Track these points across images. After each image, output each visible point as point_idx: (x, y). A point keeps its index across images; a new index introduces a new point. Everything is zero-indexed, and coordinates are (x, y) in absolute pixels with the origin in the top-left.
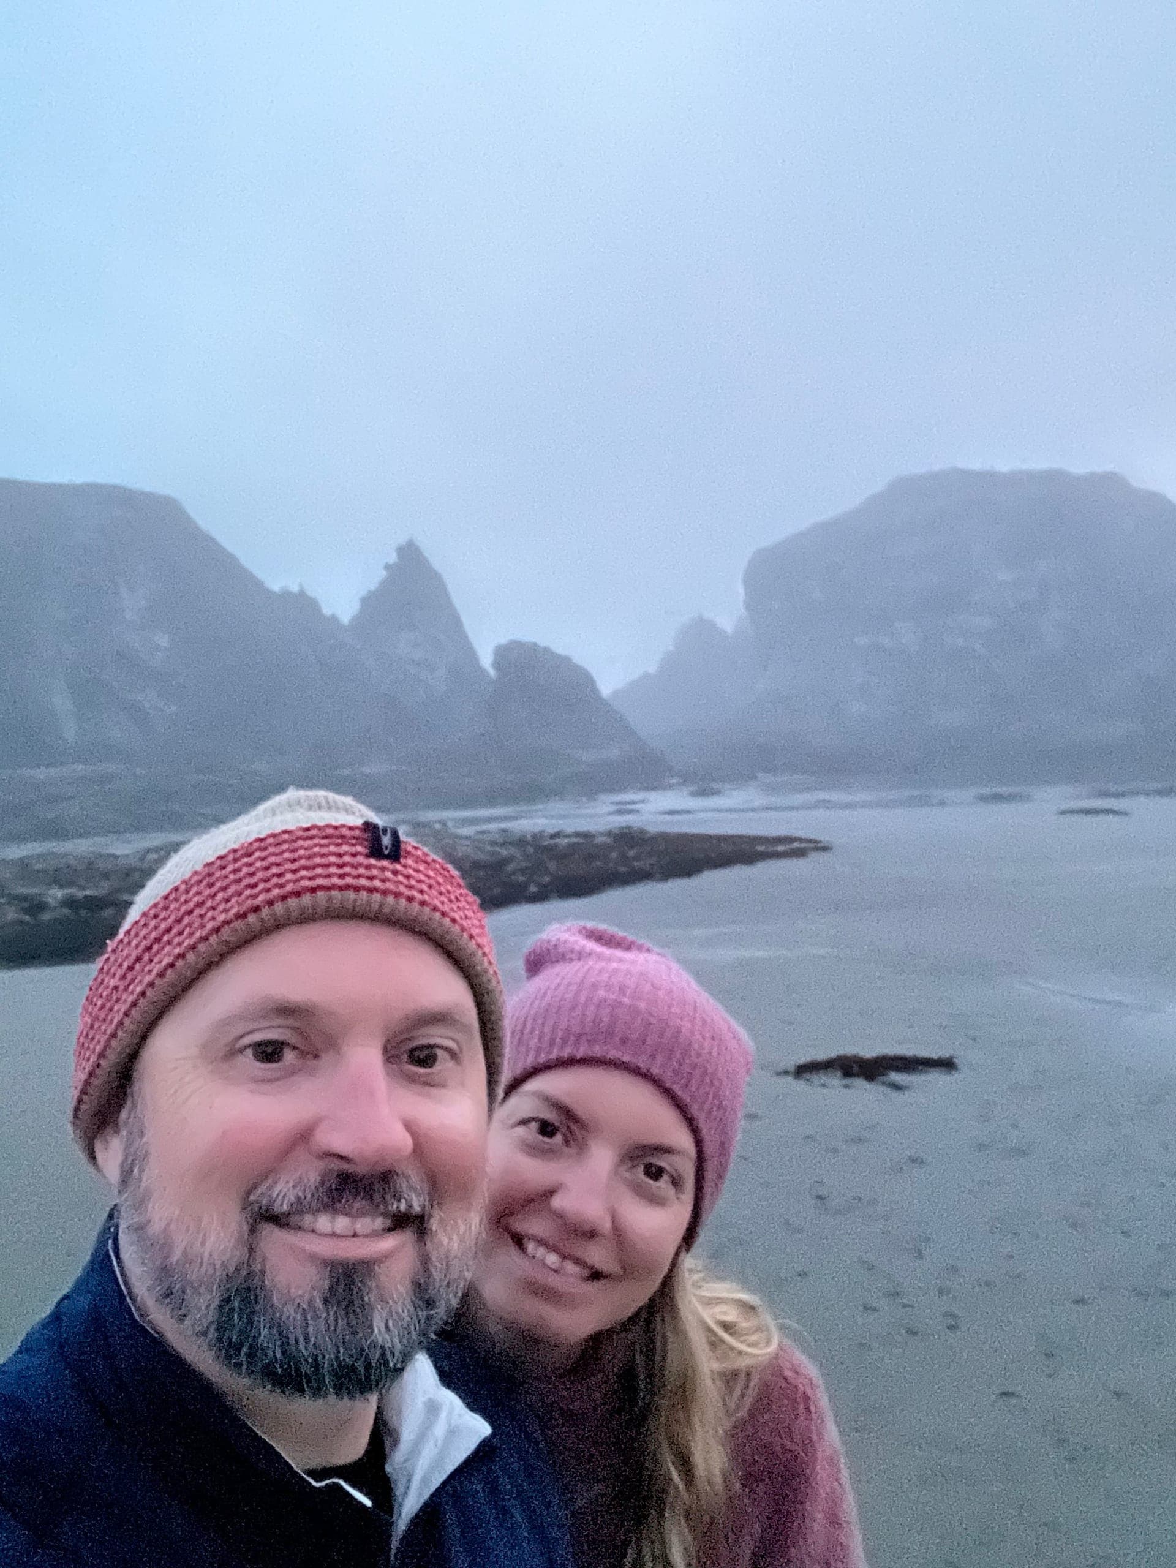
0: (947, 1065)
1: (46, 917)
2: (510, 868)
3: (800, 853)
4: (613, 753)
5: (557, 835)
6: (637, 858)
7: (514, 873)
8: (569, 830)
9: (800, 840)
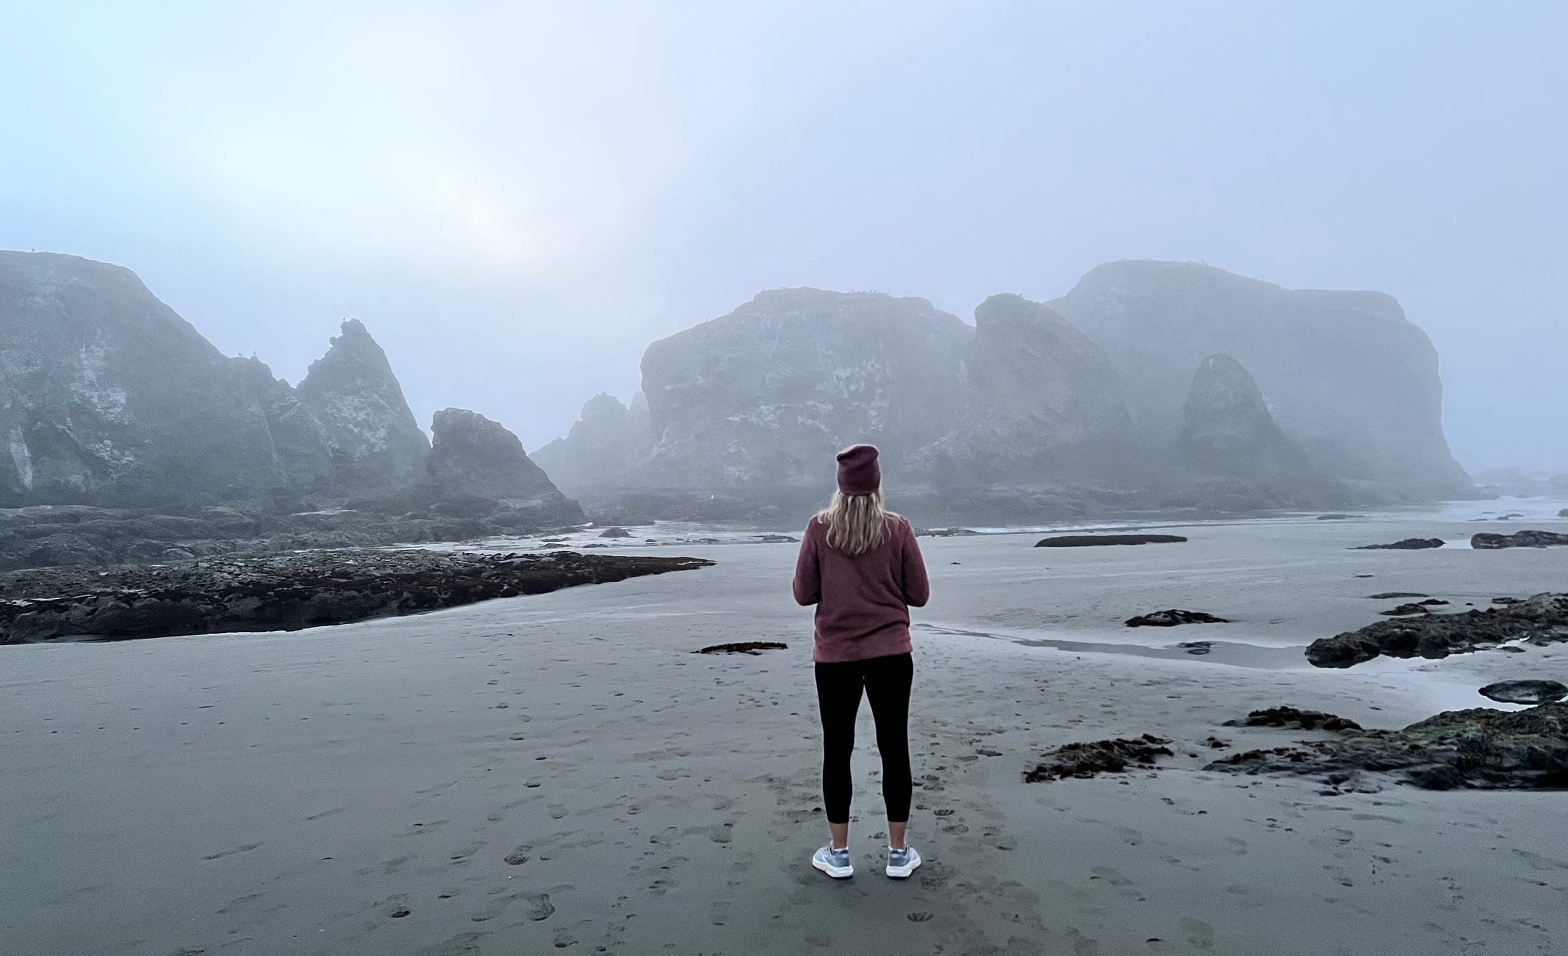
0: (783, 646)
1: (137, 604)
2: (484, 574)
3: (695, 567)
4: (537, 502)
5: (511, 556)
6: (579, 568)
7: (489, 577)
8: (520, 553)
9: (691, 559)
